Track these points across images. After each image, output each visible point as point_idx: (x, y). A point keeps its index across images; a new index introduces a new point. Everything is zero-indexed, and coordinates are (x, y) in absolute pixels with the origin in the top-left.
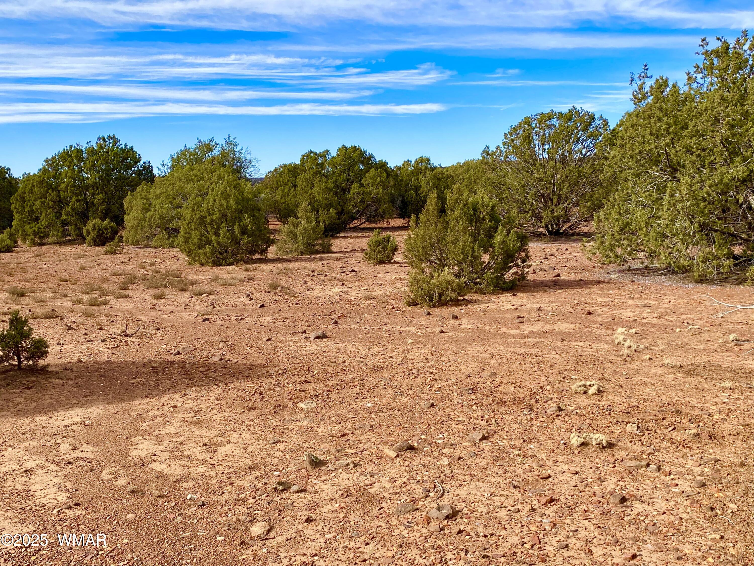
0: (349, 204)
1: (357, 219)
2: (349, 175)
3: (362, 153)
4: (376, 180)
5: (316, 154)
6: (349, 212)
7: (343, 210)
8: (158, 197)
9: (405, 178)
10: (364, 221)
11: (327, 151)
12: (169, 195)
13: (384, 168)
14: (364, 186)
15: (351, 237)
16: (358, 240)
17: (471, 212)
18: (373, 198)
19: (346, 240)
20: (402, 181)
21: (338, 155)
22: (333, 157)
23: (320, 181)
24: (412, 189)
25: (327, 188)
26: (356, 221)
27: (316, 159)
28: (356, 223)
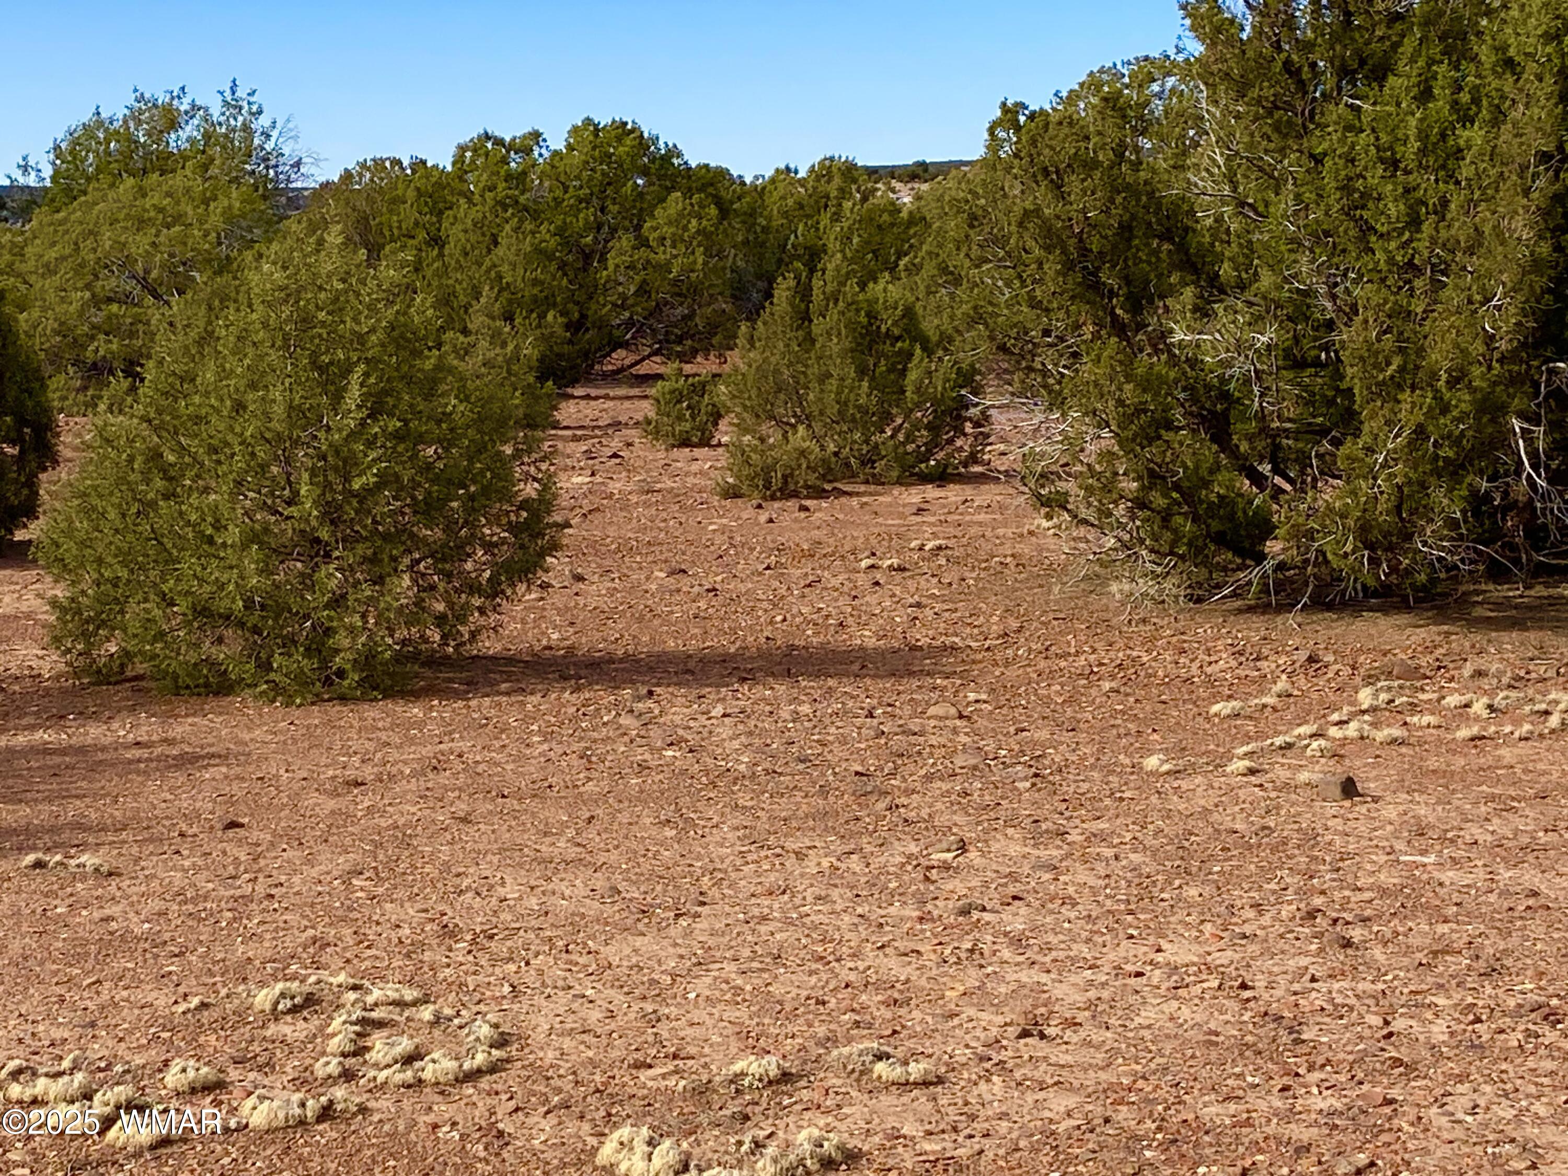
0: (601, 299)
1: (625, 345)
2: (603, 210)
3: (643, 144)
4: (685, 228)
5: (499, 142)
6: (602, 325)
7: (583, 316)
8: (49, 270)
9: (778, 222)
10: (647, 351)
11: (536, 136)
12: (82, 265)
13: (711, 190)
14: (649, 246)
15: (607, 397)
16: (627, 404)
17: (863, 319)
18: (676, 282)
19: (593, 403)
20: (765, 230)
21: (570, 147)
22: (556, 153)
23: (516, 230)
24: (798, 258)
25: (538, 250)
26: (621, 353)
27: (505, 161)
28: (620, 357)
